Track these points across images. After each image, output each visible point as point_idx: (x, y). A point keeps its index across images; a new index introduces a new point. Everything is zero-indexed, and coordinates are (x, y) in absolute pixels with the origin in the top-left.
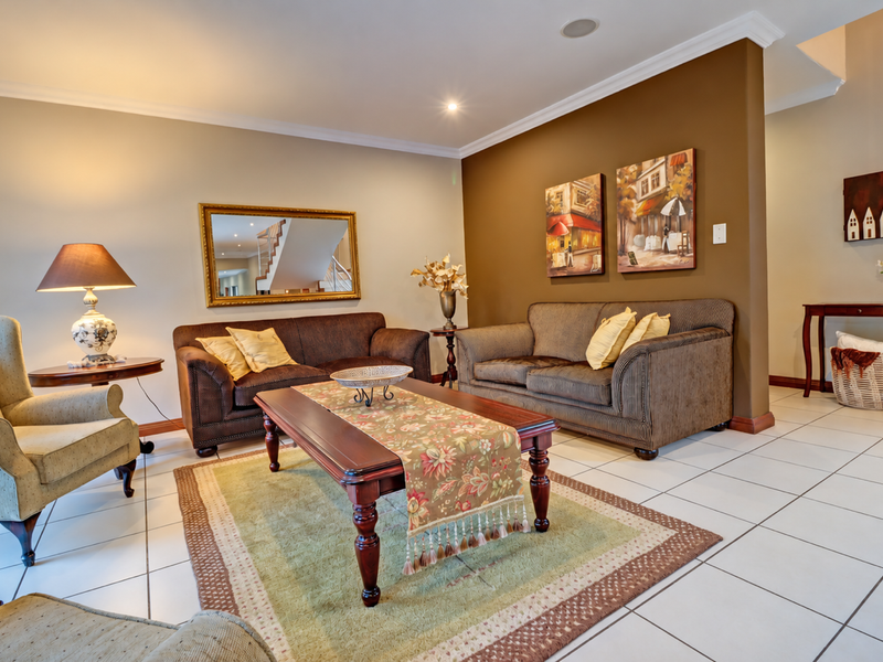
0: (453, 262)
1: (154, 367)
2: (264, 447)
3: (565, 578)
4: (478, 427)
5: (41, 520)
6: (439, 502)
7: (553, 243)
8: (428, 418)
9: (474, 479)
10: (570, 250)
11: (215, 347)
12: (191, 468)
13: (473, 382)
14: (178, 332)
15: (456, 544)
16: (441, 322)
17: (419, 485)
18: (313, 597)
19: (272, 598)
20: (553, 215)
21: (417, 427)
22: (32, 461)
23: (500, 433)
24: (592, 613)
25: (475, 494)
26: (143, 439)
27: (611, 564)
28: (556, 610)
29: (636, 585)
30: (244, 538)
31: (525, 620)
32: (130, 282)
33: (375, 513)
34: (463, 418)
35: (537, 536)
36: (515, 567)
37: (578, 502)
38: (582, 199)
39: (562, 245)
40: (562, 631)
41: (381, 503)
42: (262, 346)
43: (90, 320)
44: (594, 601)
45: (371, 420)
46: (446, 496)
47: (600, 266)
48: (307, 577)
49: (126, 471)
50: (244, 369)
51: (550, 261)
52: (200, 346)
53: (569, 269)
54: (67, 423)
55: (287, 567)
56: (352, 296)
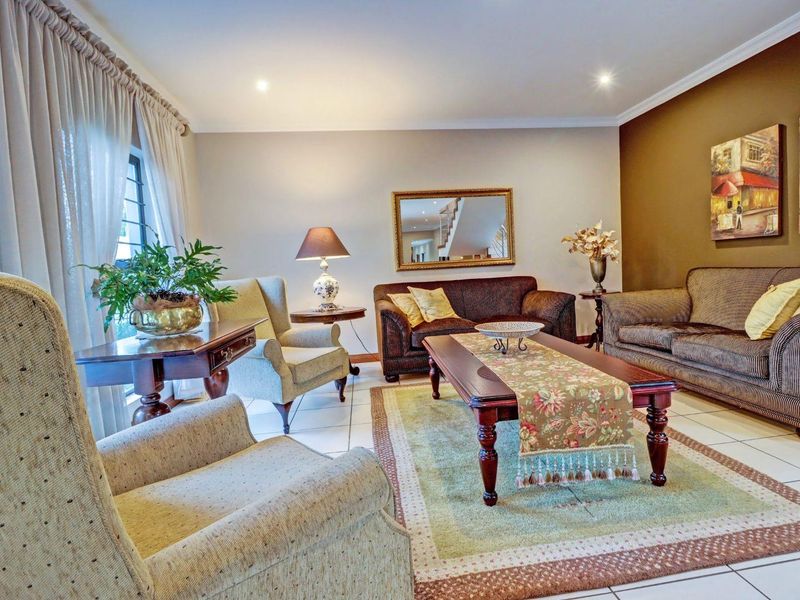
0: (605, 228)
1: (360, 314)
2: (429, 380)
3: (670, 527)
4: (593, 380)
5: (293, 407)
6: (548, 435)
7: (718, 204)
8: (551, 367)
9: (584, 422)
10: (739, 210)
11: (400, 301)
12: (381, 388)
13: (618, 344)
14: (378, 289)
15: (564, 474)
16: (591, 286)
17: (531, 418)
18: (449, 489)
19: (422, 484)
20: (720, 174)
21: (538, 373)
22: (290, 368)
23: (612, 387)
24: (687, 561)
25: (583, 435)
26: (353, 365)
27: (726, 527)
28: (652, 549)
29: (746, 550)
30: (409, 442)
31: (617, 549)
32: (347, 254)
33: (495, 434)
34: (583, 370)
35: (651, 488)
36: (620, 508)
37: (708, 468)
38: (755, 155)
39: (730, 205)
40: (652, 566)
41: (500, 426)
42: (432, 302)
43: (323, 280)
44: (693, 552)
45: (503, 364)
46: (554, 432)
47: (776, 227)
48: (448, 475)
49: (342, 383)
50: (419, 319)
51: (715, 222)
52: (389, 300)
53: (736, 232)
54: (309, 347)
55: (435, 466)
56: (508, 262)
